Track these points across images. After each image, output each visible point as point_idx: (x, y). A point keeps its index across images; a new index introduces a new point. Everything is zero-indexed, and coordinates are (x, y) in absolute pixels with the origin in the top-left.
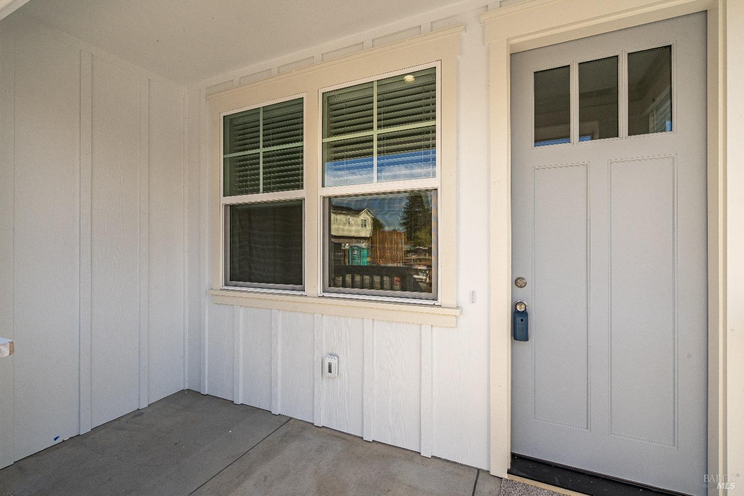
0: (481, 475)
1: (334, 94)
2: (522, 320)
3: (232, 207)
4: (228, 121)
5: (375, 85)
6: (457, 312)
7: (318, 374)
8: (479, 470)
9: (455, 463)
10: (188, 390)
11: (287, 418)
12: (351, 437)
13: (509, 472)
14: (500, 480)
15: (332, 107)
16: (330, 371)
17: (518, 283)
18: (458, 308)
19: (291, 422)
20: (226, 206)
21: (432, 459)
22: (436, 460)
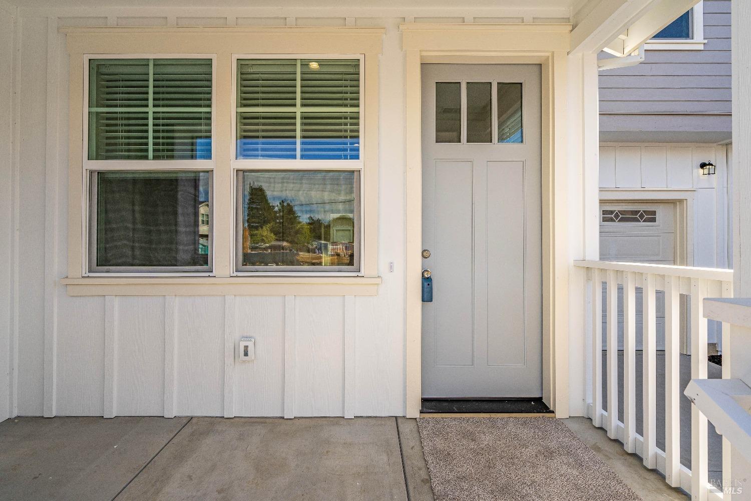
0: (399, 421)
1: (247, 62)
2: (428, 284)
3: (100, 173)
4: (94, 65)
5: (299, 63)
6: (378, 281)
7: (229, 360)
8: (396, 417)
9: (376, 417)
10: (18, 417)
11: (187, 419)
12: (271, 420)
13: (421, 412)
14: (415, 420)
15: (244, 76)
16: (246, 354)
17: (425, 254)
18: (379, 277)
19: (194, 421)
20: (91, 172)
21: (356, 420)
22: (359, 419)
